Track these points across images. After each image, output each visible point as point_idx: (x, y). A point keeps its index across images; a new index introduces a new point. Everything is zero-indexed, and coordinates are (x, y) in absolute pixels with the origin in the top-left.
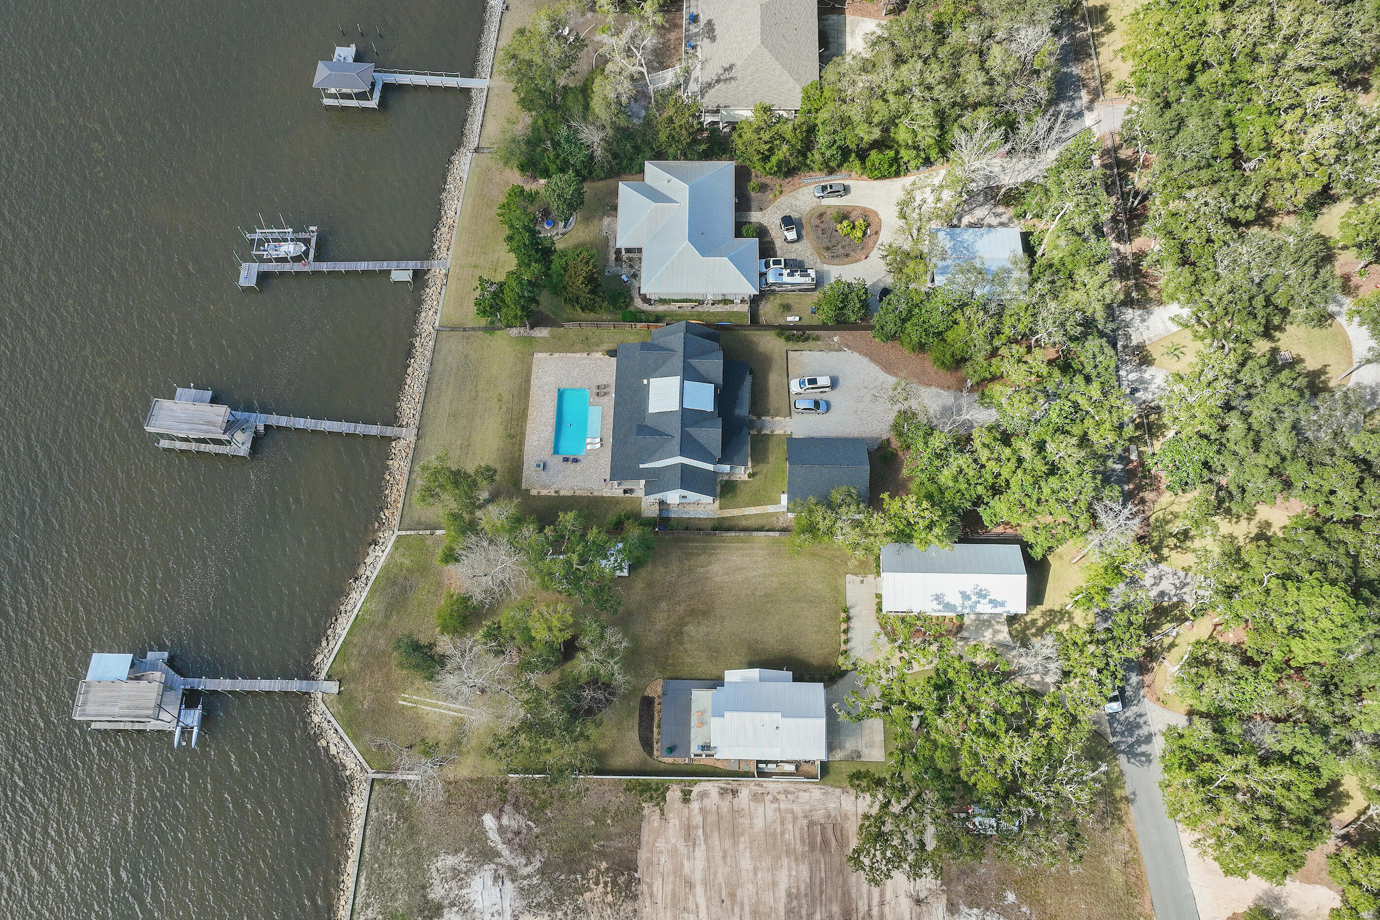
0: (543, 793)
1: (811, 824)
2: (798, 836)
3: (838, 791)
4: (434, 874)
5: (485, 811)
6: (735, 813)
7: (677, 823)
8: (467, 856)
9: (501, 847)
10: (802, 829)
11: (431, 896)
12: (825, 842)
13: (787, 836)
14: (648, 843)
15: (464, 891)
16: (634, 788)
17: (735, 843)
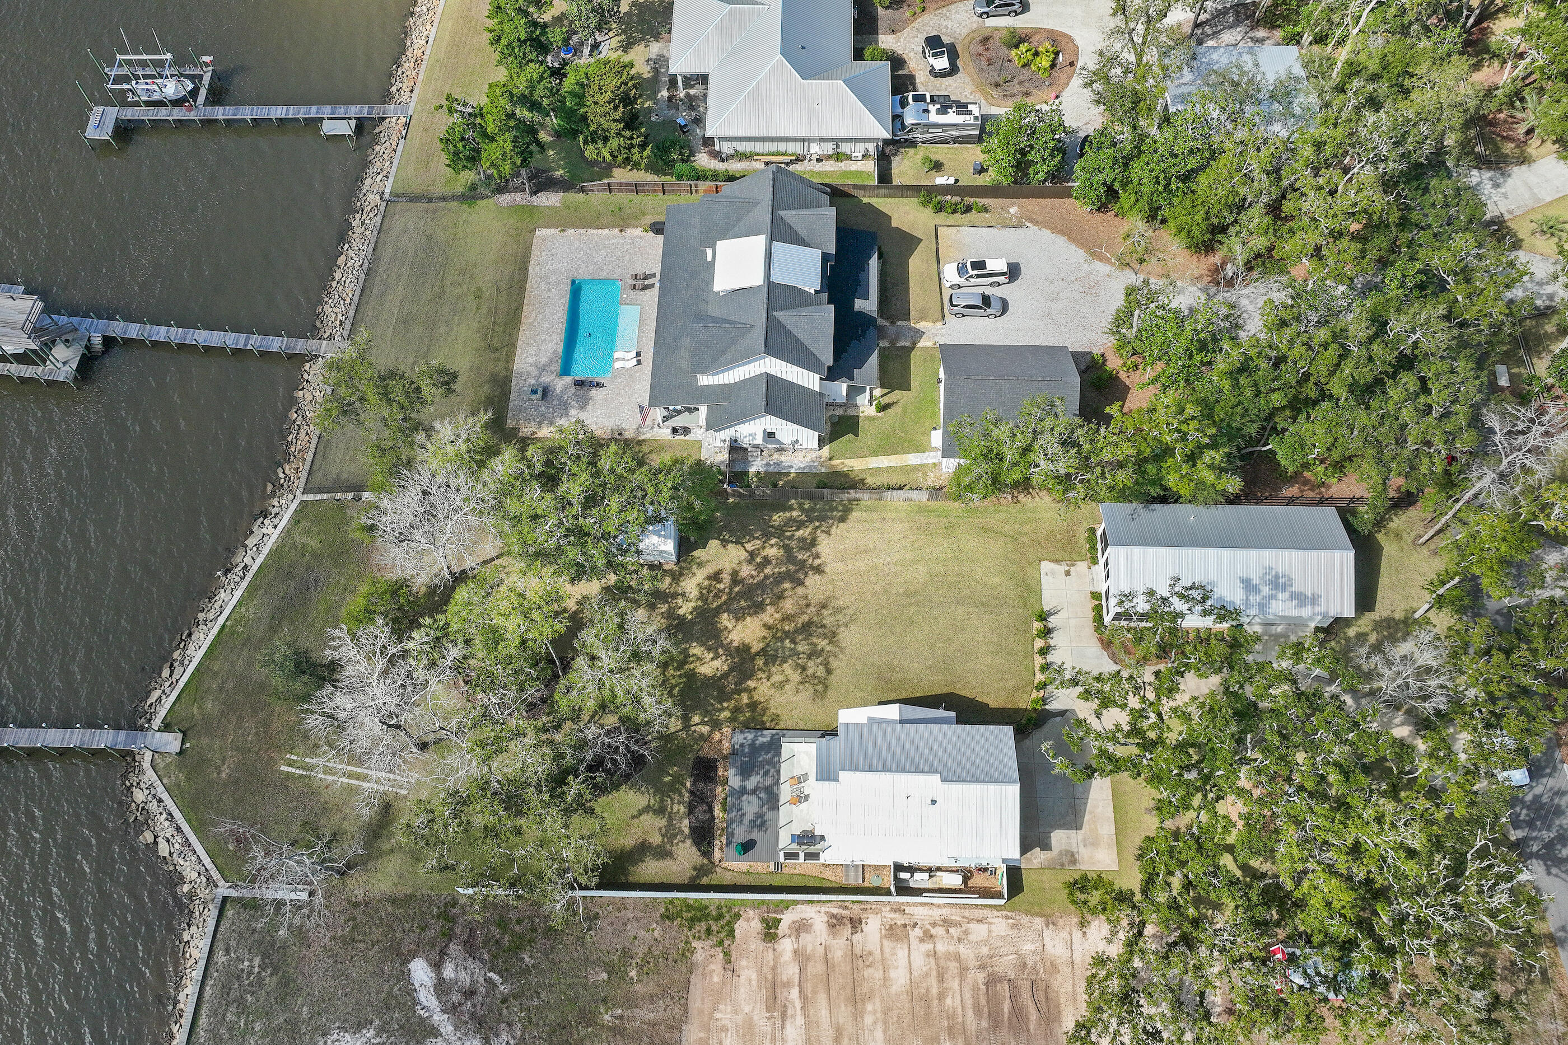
0: (519, 922)
1: (992, 980)
2: (969, 1002)
3: (1038, 922)
5: (413, 955)
6: (857, 958)
7: (754, 976)
8: (378, 1035)
9: (439, 1019)
10: (975, 988)
12: (1018, 1013)
13: (949, 1001)
14: (701, 1012)
16: (679, 914)
17: (857, 1015)
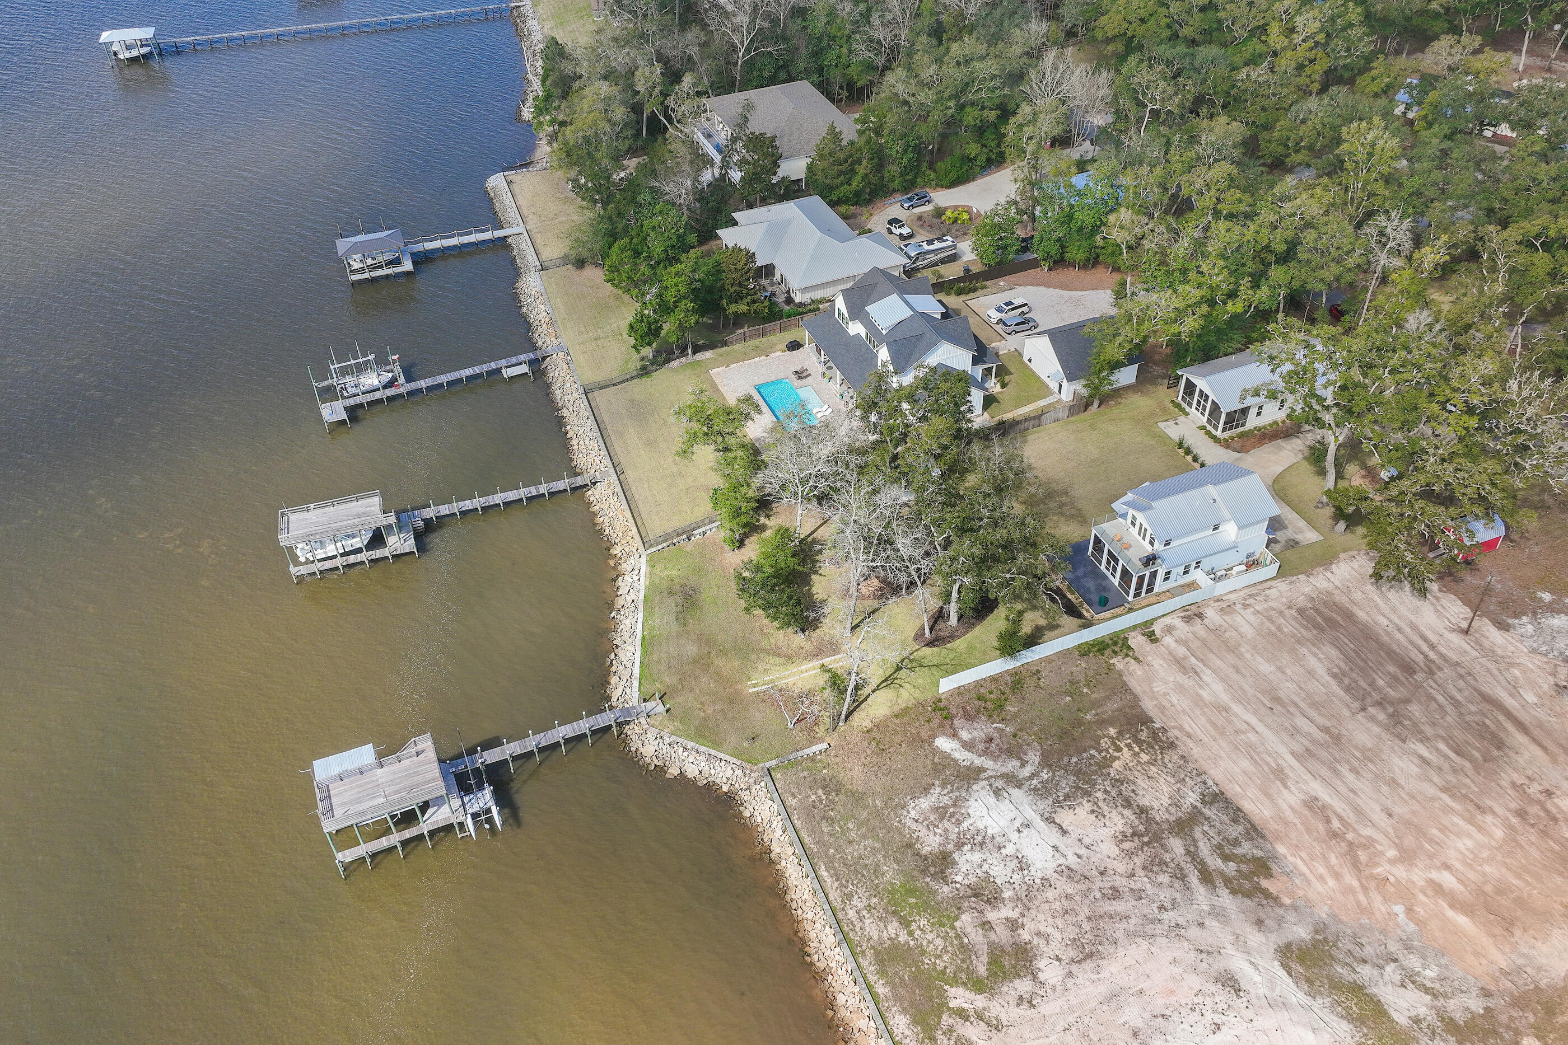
0: (991, 693)
1: (1301, 611)
2: (1297, 626)
3: (1302, 577)
4: (914, 826)
5: (933, 737)
6: (1214, 631)
7: (1162, 662)
8: (943, 788)
9: (978, 761)
10: (1295, 619)
11: (925, 850)
12: (1328, 620)
13: (1285, 630)
14: (1144, 692)
15: (965, 825)
16: (1089, 651)
17: (1240, 656)
